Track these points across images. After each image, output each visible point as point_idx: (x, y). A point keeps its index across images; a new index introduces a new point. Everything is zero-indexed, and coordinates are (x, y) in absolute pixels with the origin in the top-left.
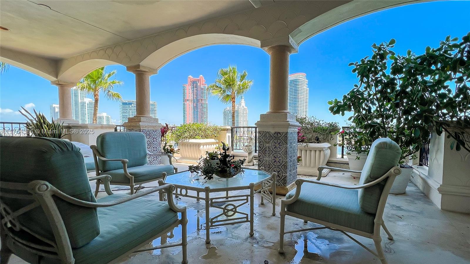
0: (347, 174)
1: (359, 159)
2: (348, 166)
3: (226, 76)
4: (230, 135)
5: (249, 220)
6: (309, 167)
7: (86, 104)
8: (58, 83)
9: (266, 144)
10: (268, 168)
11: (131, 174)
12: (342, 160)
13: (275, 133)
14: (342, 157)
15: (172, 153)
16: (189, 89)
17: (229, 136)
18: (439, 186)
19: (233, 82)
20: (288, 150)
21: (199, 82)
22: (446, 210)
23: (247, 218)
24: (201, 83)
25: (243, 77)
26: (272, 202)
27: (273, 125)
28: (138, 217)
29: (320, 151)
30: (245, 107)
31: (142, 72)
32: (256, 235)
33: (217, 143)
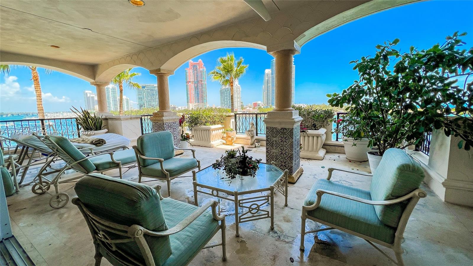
0: (342, 156)
1: (355, 145)
2: (342, 148)
3: (225, 64)
4: (234, 120)
5: (270, 216)
6: (307, 151)
7: (110, 89)
8: (95, 84)
9: (273, 138)
10: (275, 158)
11: (166, 170)
12: (337, 143)
13: (282, 129)
14: (337, 140)
15: (188, 139)
16: (190, 72)
17: (233, 122)
18: (444, 181)
19: (231, 68)
20: (293, 144)
21: (198, 65)
22: (450, 203)
23: (268, 214)
24: (200, 67)
25: (239, 64)
26: (285, 195)
27: (280, 122)
28: (192, 229)
29: (318, 137)
30: (238, 85)
31: (162, 75)
32: (276, 229)
33: (223, 128)
